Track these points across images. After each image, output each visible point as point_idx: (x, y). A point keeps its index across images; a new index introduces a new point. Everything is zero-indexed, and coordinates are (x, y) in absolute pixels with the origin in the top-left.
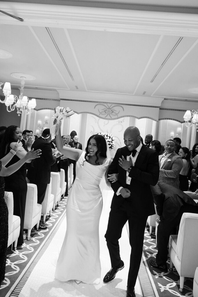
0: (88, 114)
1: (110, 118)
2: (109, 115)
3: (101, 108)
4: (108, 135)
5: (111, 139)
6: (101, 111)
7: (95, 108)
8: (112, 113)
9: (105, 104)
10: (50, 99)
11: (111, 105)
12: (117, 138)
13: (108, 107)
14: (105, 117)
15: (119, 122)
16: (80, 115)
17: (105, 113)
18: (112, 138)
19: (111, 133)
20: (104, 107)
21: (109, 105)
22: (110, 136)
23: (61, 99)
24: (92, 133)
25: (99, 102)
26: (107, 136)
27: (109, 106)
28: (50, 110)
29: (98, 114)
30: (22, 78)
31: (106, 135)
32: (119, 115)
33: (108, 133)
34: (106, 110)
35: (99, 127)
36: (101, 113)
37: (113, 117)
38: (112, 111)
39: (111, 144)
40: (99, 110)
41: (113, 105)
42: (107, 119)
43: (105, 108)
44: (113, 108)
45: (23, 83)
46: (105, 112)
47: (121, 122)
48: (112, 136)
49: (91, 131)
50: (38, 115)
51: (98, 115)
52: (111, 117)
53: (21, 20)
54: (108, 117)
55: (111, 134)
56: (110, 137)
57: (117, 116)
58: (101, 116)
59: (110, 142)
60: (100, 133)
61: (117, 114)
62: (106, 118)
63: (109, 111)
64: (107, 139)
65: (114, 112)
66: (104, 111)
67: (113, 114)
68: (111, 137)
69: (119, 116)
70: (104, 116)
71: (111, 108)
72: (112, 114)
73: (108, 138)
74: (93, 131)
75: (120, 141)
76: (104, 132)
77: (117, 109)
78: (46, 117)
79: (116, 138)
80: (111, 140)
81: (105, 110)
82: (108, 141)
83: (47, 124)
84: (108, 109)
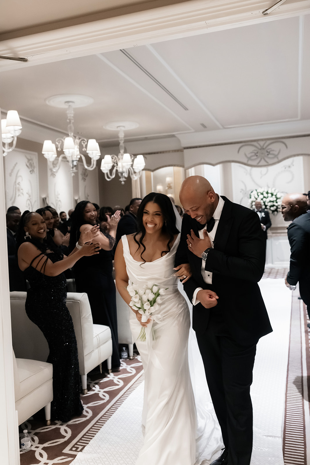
1: (266, 164)
2: (263, 159)
3: (248, 150)
4: (270, 192)
5: (274, 197)
6: (249, 156)
7: (238, 152)
8: (268, 155)
9: (255, 143)
10: (169, 151)
11: (265, 143)
13: (260, 147)
14: (258, 164)
15: (285, 168)
16: (219, 167)
17: (255, 157)
18: (276, 196)
20: (253, 148)
21: (262, 143)
22: (273, 192)
23: (185, 148)
25: (245, 142)
26: (267, 193)
27: (262, 145)
29: (245, 160)
30: (119, 128)
31: (266, 191)
32: (280, 157)
33: (268, 187)
34: (257, 153)
35: (253, 181)
36: (249, 159)
37: (270, 161)
38: (267, 152)
39: (276, 204)
40: (245, 155)
41: (268, 142)
43: (256, 149)
44: (269, 147)
45: (121, 136)
46: (257, 156)
47: (289, 167)
48: (277, 191)
49: (242, 190)
50: (155, 177)
51: (245, 162)
52: (267, 162)
53: (24, 60)
54: (263, 163)
55: (273, 189)
56: (272, 195)
57: (278, 158)
58: (250, 162)
59: (273, 202)
60: (256, 190)
61: (276, 156)
62: (260, 164)
63: (262, 153)
65: (271, 152)
66: (254, 154)
67: (270, 156)
68: (275, 194)
70: (255, 163)
71: (264, 147)
72: (269, 158)
73: (270, 195)
74: (244, 189)
76: (261, 188)
77: (276, 147)
78: (168, 179)
79: (282, 195)
80: (275, 199)
81: (256, 152)
82: (270, 201)
83: (171, 188)
84: (261, 149)
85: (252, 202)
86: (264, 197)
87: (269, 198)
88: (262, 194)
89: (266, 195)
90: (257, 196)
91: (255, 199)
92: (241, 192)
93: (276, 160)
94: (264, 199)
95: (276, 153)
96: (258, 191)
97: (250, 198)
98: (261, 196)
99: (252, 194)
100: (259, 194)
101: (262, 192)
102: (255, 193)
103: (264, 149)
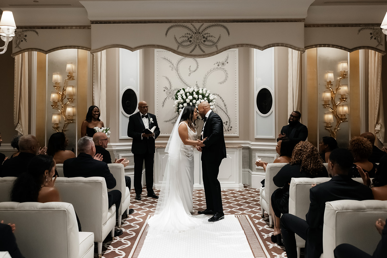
0: (156, 50)
1: (202, 53)
2: (197, 47)
3: (180, 32)
4: (201, 92)
5: (206, 98)
6: (180, 40)
7: (166, 35)
8: (204, 41)
9: (189, 25)
10: (71, 27)
11: (202, 25)
12: (218, 95)
13: (194, 31)
14: (191, 52)
15: (218, 65)
16: (138, 53)
17: (189, 43)
18: (208, 97)
19: (204, 88)
20: (186, 31)
21: (197, 25)
22: (204, 92)
23: (93, 22)
24: (166, 90)
26: (198, 93)
27: (197, 28)
28: (76, 50)
29: (174, 46)
31: (196, 90)
32: (220, 45)
33: (198, 87)
34: (191, 38)
35: (180, 78)
36: (180, 44)
37: (208, 50)
38: (204, 37)
40: (175, 39)
41: (206, 25)
42: (194, 56)
43: (189, 32)
44: (206, 32)
46: (190, 41)
47: (223, 64)
48: (208, 92)
49: (166, 88)
50: (52, 63)
51: (175, 48)
52: (203, 51)
54: (197, 51)
56: (204, 96)
57: (216, 46)
58: (181, 50)
60: (184, 89)
61: (215, 44)
62: (193, 53)
63: (197, 39)
64: (198, 99)
65: (208, 38)
66: (186, 39)
67: (206, 43)
68: (206, 95)
69: (219, 48)
70: (187, 51)
71: (200, 31)
72: (206, 45)
73: (200, 96)
74: (168, 86)
75: (223, 101)
76: (190, 87)
77: (215, 32)
78: (69, 66)
79: (216, 97)
81: (190, 36)
83: (73, 79)
84: (196, 33)
85: (179, 104)
86: (194, 98)
87: (200, 100)
88: (192, 94)
89: (195, 96)
90: (184, 97)
91: (182, 101)
92: (164, 91)
93: (214, 49)
94: (194, 101)
95: (215, 40)
96: (186, 91)
97: (177, 99)
98: (190, 97)
99: (178, 94)
100: (188, 94)
101: (191, 92)
102: (182, 92)
103: (199, 33)
